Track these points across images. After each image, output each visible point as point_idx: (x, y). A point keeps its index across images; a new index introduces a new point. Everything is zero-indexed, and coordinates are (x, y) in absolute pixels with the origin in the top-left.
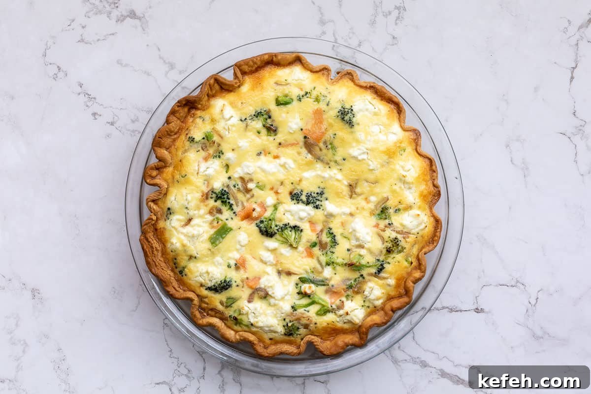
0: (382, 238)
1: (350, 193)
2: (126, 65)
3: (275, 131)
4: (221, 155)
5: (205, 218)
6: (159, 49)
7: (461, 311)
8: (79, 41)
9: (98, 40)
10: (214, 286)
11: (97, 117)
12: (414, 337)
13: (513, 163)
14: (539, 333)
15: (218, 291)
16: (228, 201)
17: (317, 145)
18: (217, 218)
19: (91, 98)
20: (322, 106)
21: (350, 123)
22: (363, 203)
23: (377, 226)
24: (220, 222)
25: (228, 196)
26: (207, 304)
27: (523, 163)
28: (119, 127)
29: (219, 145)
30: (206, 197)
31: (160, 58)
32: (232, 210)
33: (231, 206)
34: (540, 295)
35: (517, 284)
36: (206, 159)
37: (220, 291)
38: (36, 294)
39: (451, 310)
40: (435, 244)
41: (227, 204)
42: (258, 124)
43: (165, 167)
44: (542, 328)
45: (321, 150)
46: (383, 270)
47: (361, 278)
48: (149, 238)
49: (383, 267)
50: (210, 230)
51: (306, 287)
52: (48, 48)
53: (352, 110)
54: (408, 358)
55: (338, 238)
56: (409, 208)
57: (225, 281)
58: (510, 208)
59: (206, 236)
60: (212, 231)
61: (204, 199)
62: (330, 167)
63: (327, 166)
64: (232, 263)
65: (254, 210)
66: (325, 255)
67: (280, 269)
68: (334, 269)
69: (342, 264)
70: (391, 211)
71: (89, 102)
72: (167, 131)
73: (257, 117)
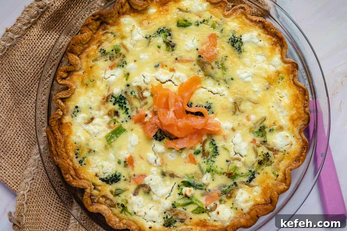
0: (256, 153)
1: (234, 110)
3: (173, 46)
4: (124, 65)
5: (104, 119)
10: (106, 178)
15: (109, 183)
16: (124, 105)
17: (210, 64)
18: (115, 120)
20: (217, 32)
21: (239, 50)
22: (245, 121)
23: (254, 141)
24: (116, 124)
25: (125, 101)
26: (100, 191)
29: (124, 56)
30: (106, 100)
32: (128, 113)
33: (127, 110)
36: (111, 68)
37: (110, 183)
40: (300, 163)
41: (124, 108)
42: (160, 40)
43: (75, 71)
45: (212, 68)
46: (253, 180)
47: (234, 186)
48: (54, 130)
49: (254, 176)
50: (107, 129)
51: (186, 190)
53: (241, 39)
55: (220, 149)
56: (281, 128)
57: (116, 175)
59: (103, 135)
60: (109, 131)
61: (104, 102)
62: (219, 84)
63: (217, 84)
64: (123, 160)
65: (146, 115)
66: (206, 163)
67: (165, 170)
68: (213, 175)
69: (220, 173)
70: (267, 130)
72: (80, 40)
73: (159, 33)
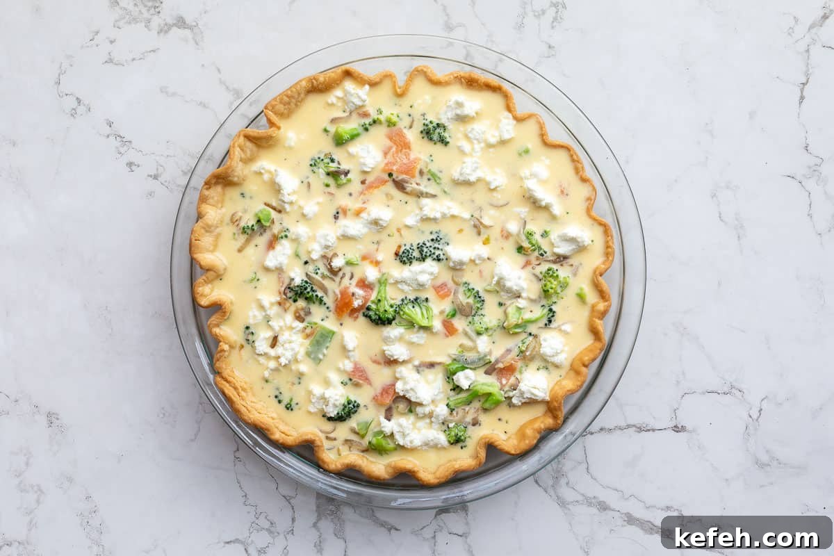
2: (174, 94)
4: (287, 233)
5: (294, 328)
6: (219, 70)
7: (654, 430)
8: (106, 62)
9: (134, 59)
11: (134, 168)
12: (588, 469)
13: (722, 220)
14: (765, 458)
16: (314, 294)
18: (309, 323)
19: (126, 142)
24: (314, 327)
25: (312, 288)
27: (737, 219)
28: (166, 181)
31: (222, 82)
32: (324, 305)
33: (321, 299)
34: (765, 405)
35: (732, 390)
38: (54, 420)
39: (640, 429)
41: (315, 298)
44: (767, 451)
50: (304, 341)
52: (63, 72)
54: (580, 498)
58: (719, 284)
60: (308, 342)
67: (418, 364)
71: (123, 147)
